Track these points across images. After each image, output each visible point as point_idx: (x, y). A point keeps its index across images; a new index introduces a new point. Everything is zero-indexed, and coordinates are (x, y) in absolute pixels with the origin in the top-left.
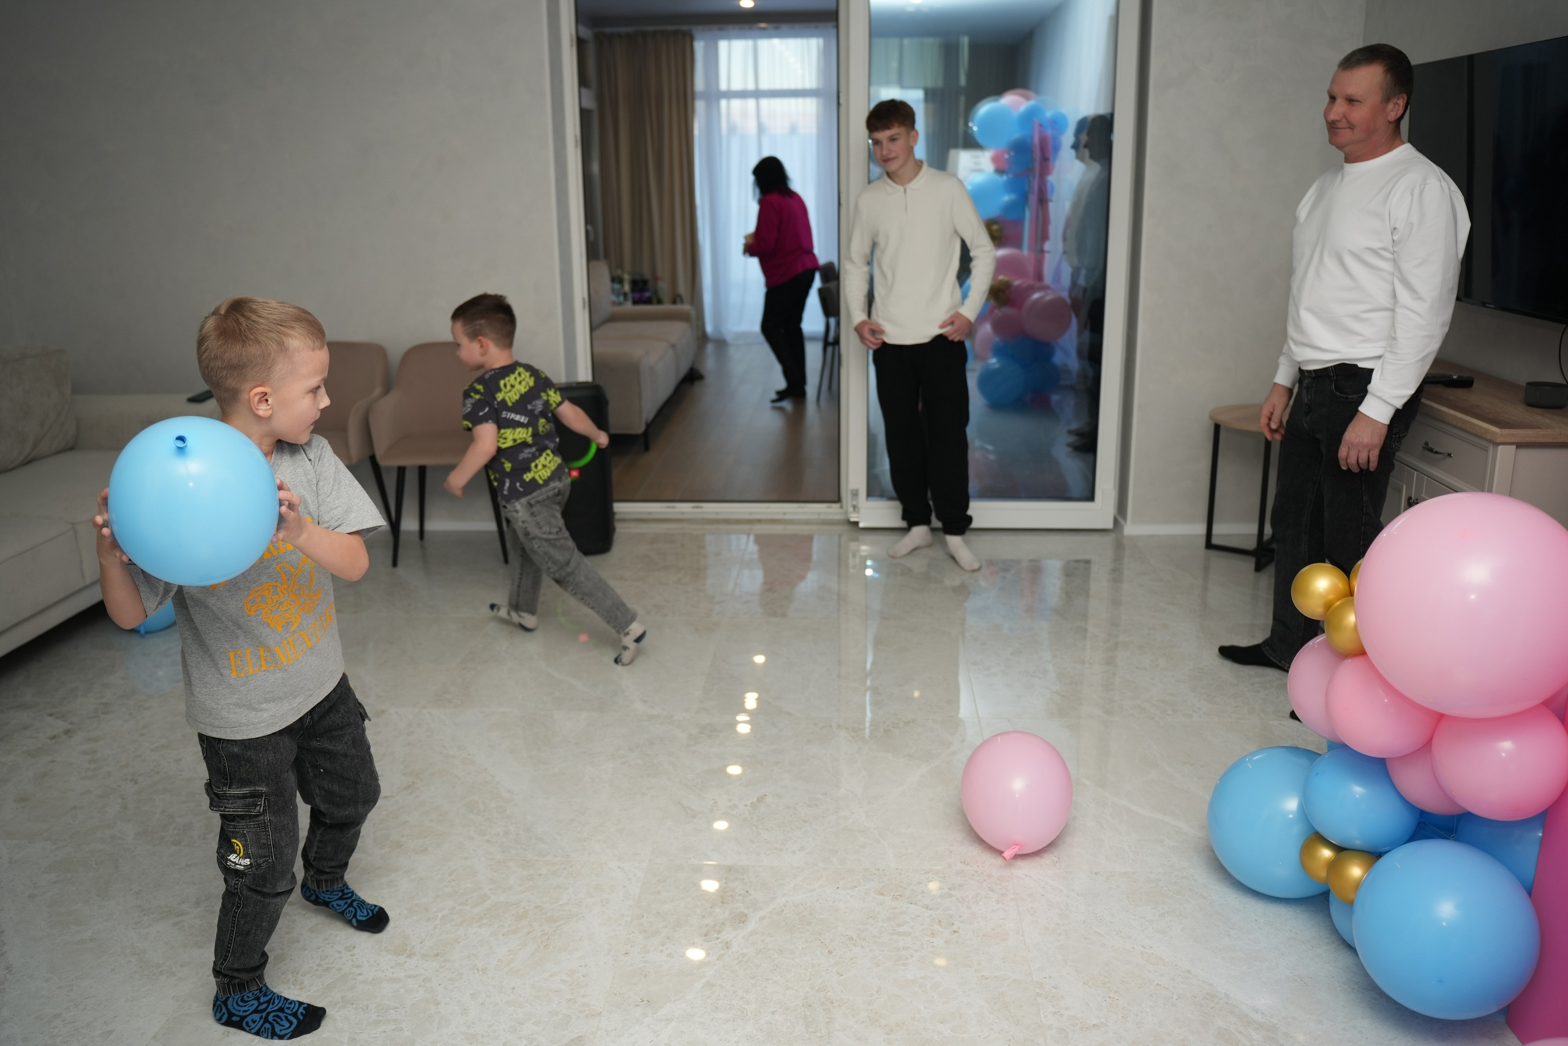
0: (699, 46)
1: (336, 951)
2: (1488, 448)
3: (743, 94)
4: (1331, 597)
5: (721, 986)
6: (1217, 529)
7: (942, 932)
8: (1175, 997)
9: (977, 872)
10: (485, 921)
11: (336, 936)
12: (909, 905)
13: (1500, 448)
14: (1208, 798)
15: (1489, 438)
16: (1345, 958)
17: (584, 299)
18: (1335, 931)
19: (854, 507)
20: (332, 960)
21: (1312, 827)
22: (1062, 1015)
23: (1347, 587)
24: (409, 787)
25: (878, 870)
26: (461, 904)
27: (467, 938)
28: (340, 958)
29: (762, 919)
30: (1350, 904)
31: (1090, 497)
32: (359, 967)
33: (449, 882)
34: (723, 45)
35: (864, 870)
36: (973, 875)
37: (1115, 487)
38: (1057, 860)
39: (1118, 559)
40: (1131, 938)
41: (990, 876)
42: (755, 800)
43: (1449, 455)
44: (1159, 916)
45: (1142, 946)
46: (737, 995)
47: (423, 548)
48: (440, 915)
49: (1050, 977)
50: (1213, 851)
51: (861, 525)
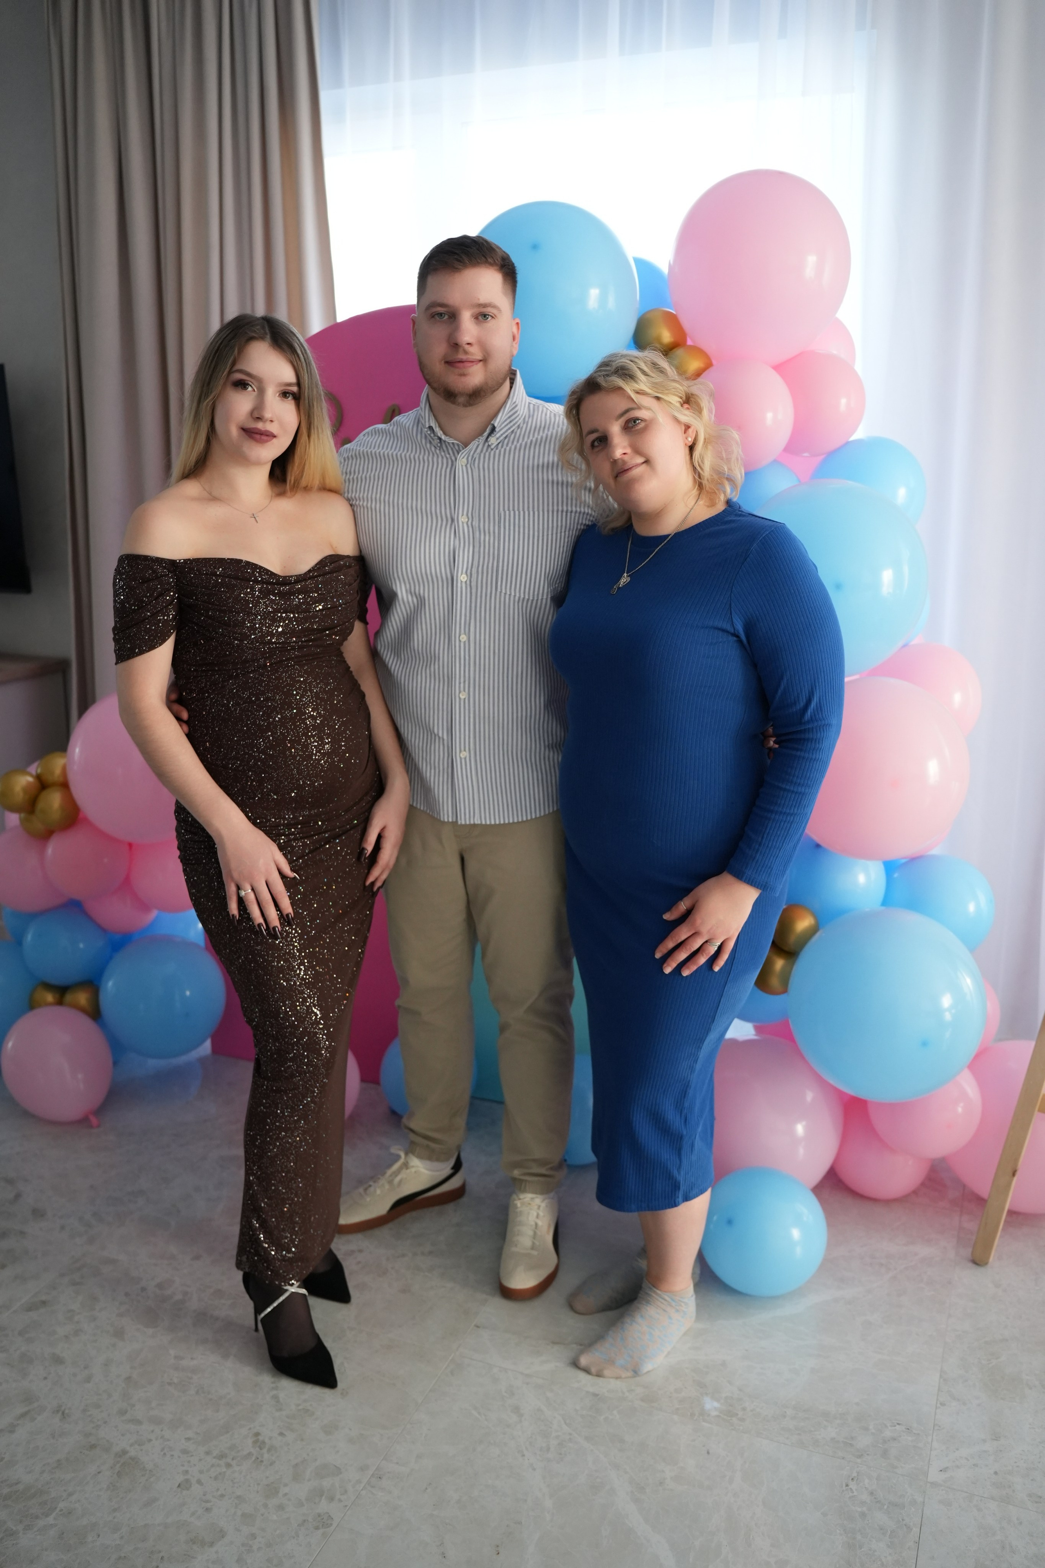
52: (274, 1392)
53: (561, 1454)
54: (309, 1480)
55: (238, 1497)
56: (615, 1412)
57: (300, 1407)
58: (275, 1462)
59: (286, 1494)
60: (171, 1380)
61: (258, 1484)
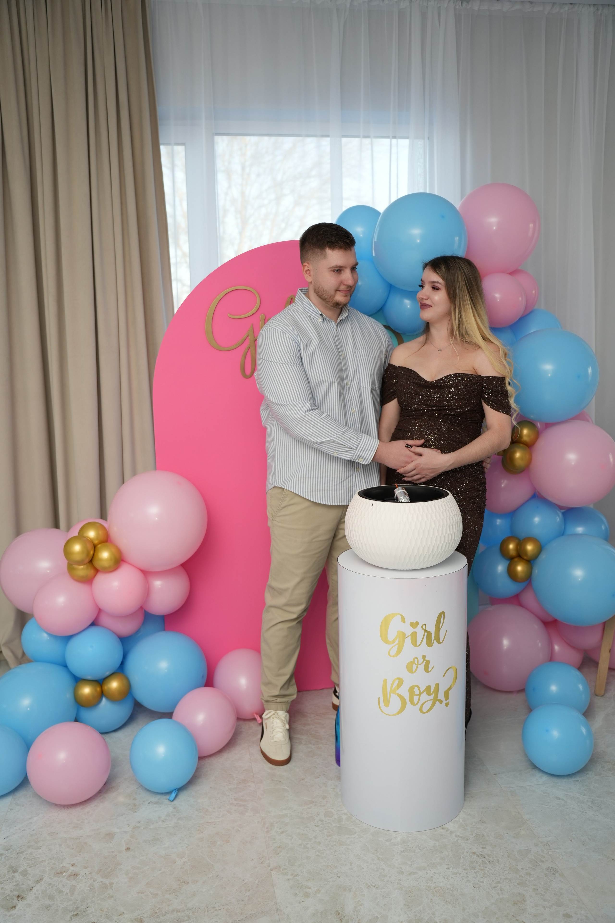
52: (454, 834)
53: (598, 806)
54: (523, 859)
55: (505, 879)
56: (593, 784)
57: (474, 835)
58: (498, 859)
59: (522, 869)
60: (400, 850)
61: (506, 870)
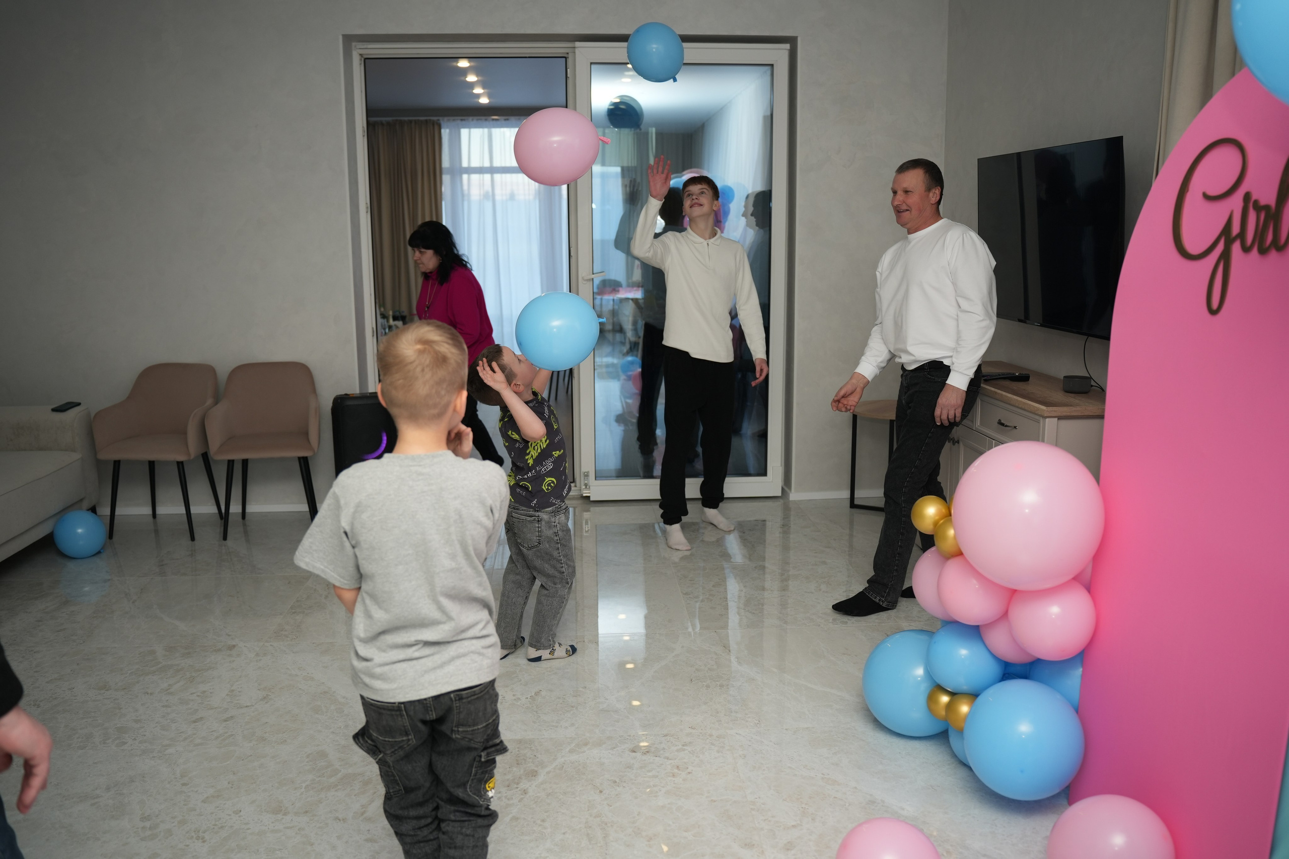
0: (445, 133)
1: (227, 815)
2: (1039, 420)
3: (481, 170)
4: (937, 518)
5: (524, 819)
6: (858, 494)
7: (680, 774)
8: (847, 805)
9: (701, 733)
10: (339, 787)
11: (225, 804)
12: (655, 758)
13: (1047, 420)
14: (861, 676)
15: (1039, 413)
16: (962, 772)
17: (373, 328)
18: (954, 755)
19: (586, 485)
20: (224, 821)
21: (935, 682)
22: (770, 821)
23: (947, 511)
24: (265, 698)
25: (630, 736)
26: (319, 776)
27: (328, 799)
28: (231, 819)
29: (548, 773)
30: (961, 731)
31: (763, 472)
32: (247, 824)
33: (307, 762)
34: (464, 132)
35: (620, 736)
36: (699, 736)
37: (781, 465)
38: (758, 722)
39: (786, 517)
40: (814, 769)
41: (711, 735)
42: (533, 694)
43: (1015, 427)
44: (833, 754)
45: (823, 774)
46: (536, 824)
47: (244, 525)
48: (304, 785)
49: (759, 798)
50: (868, 710)
51: (592, 499)
